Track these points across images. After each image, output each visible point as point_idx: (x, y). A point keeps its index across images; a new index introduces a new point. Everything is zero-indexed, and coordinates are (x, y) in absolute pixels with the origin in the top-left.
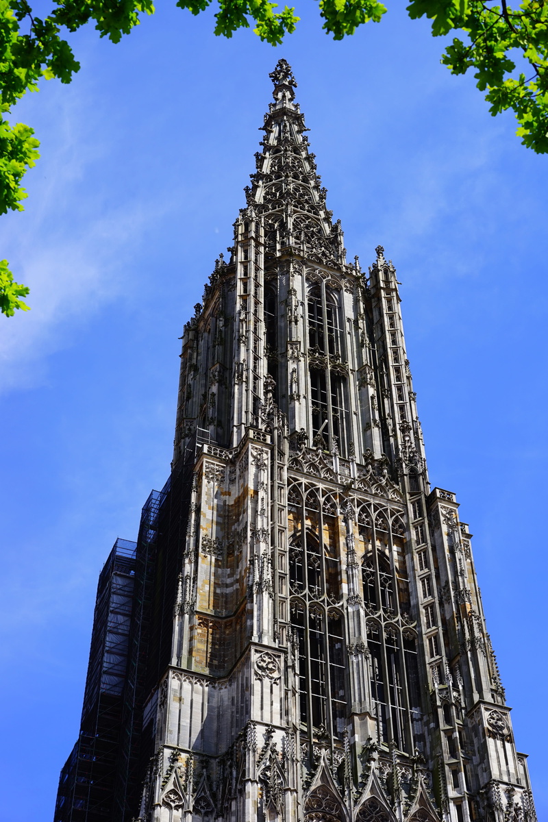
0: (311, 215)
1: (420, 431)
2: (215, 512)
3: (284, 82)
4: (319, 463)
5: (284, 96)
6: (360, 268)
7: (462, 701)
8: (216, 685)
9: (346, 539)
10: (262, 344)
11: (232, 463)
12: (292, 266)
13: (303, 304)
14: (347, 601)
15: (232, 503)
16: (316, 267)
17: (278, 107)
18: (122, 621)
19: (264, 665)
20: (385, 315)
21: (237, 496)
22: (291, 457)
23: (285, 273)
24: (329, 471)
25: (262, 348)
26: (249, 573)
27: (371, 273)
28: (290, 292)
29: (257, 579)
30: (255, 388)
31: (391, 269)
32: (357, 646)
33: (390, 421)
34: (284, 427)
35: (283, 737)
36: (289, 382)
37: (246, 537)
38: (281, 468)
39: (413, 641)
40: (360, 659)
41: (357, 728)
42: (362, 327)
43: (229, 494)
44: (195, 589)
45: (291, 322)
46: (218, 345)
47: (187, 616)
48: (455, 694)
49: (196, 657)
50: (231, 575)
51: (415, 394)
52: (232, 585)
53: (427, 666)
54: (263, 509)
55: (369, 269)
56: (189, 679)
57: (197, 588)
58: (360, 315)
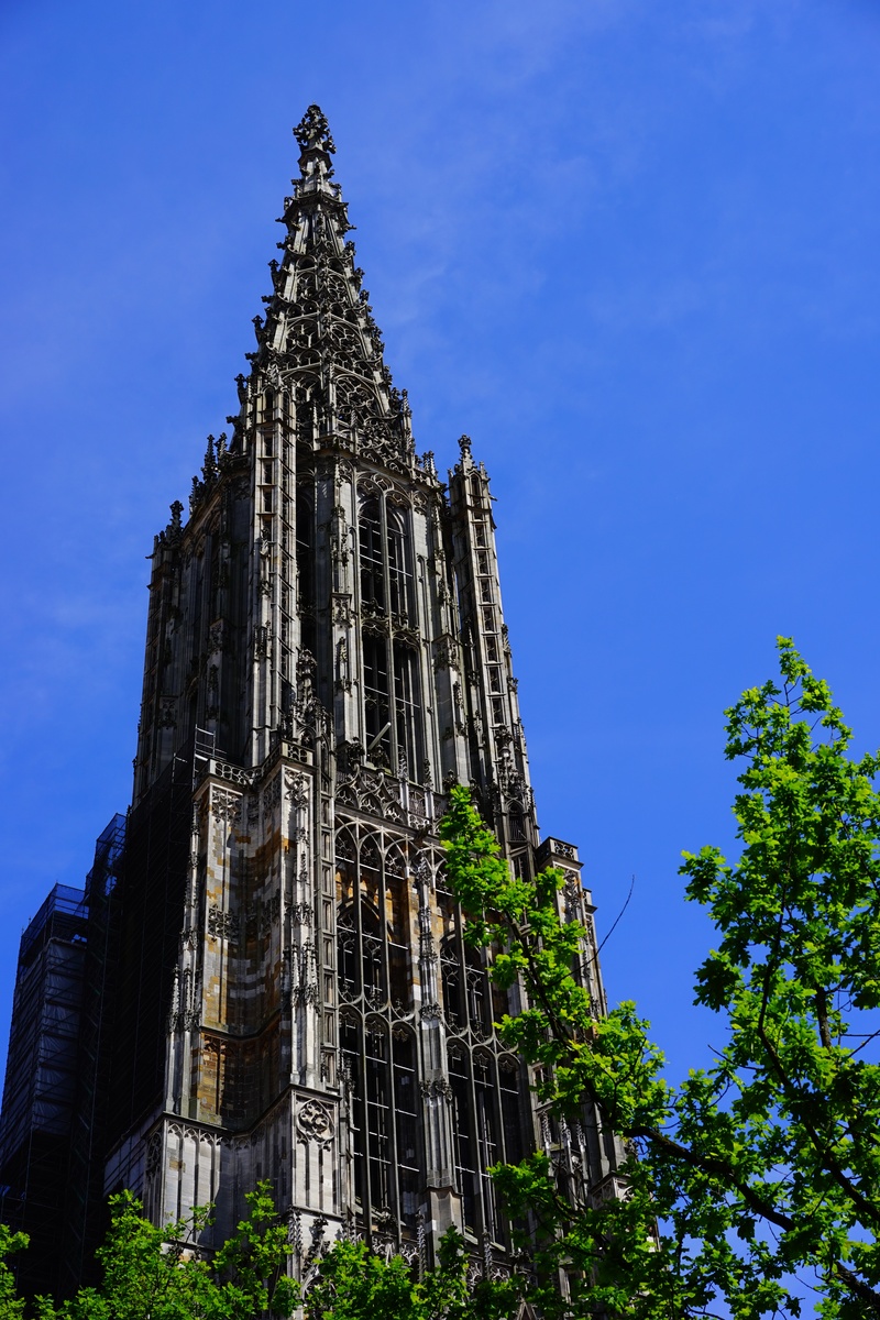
0: (361, 377)
1: (522, 741)
2: (228, 870)
3: (317, 145)
4: (381, 794)
5: (317, 170)
6: (436, 472)
7: (584, 1169)
8: (232, 1142)
9: (419, 914)
10: (294, 595)
11: (251, 791)
12: (337, 469)
13: (353, 531)
14: (421, 1012)
15: (253, 855)
16: (373, 470)
17: (307, 189)
18: (64, 1016)
19: (310, 1119)
20: (473, 551)
21: (260, 844)
22: (340, 783)
23: (326, 478)
24: (395, 806)
25: (294, 602)
26: (284, 972)
27: (451, 480)
28: (336, 512)
29: (296, 984)
30: (283, 667)
31: (483, 477)
32: (434, 1083)
33: (479, 723)
34: (329, 736)
35: (339, 1231)
36: (334, 660)
37: (279, 914)
38: (326, 802)
39: (513, 1074)
40: (440, 1104)
41: (435, 1210)
42: (440, 572)
43: (248, 840)
44: (199, 993)
45: (336, 561)
46: (222, 587)
47: (187, 1034)
48: (574, 1159)
49: (204, 1098)
50: (252, 970)
51: (516, 681)
52: (253, 985)
53: (534, 1113)
54: (303, 872)
55: (449, 473)
56: (193, 1133)
57: (202, 990)
58: (438, 552)
